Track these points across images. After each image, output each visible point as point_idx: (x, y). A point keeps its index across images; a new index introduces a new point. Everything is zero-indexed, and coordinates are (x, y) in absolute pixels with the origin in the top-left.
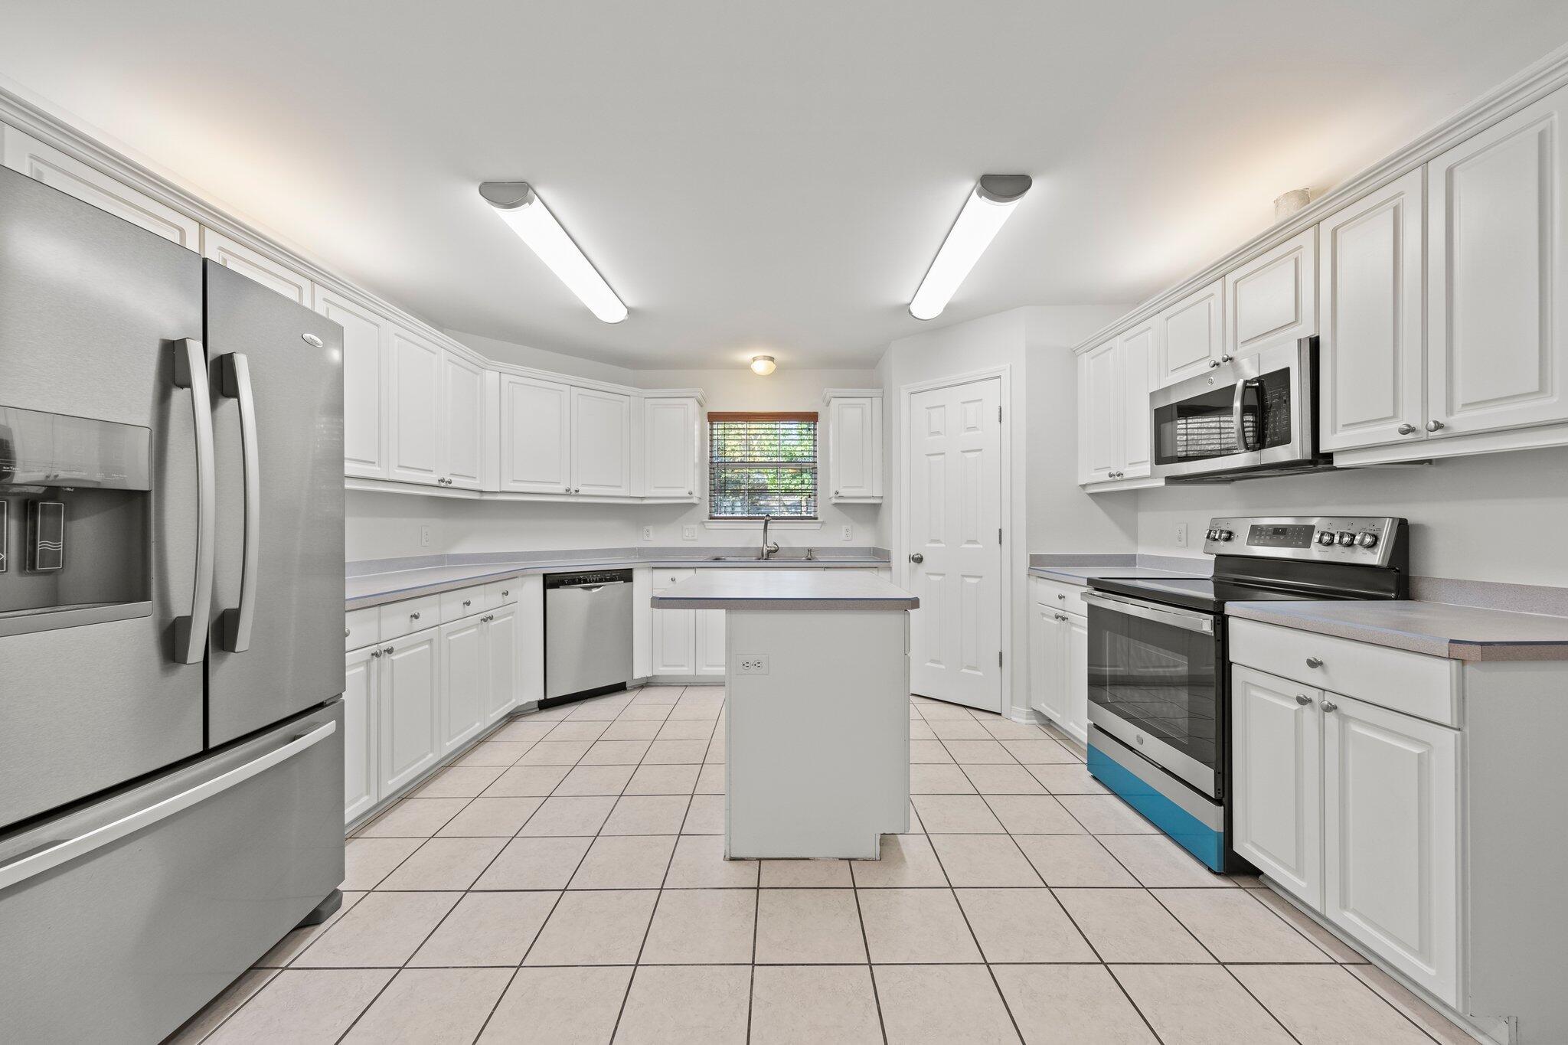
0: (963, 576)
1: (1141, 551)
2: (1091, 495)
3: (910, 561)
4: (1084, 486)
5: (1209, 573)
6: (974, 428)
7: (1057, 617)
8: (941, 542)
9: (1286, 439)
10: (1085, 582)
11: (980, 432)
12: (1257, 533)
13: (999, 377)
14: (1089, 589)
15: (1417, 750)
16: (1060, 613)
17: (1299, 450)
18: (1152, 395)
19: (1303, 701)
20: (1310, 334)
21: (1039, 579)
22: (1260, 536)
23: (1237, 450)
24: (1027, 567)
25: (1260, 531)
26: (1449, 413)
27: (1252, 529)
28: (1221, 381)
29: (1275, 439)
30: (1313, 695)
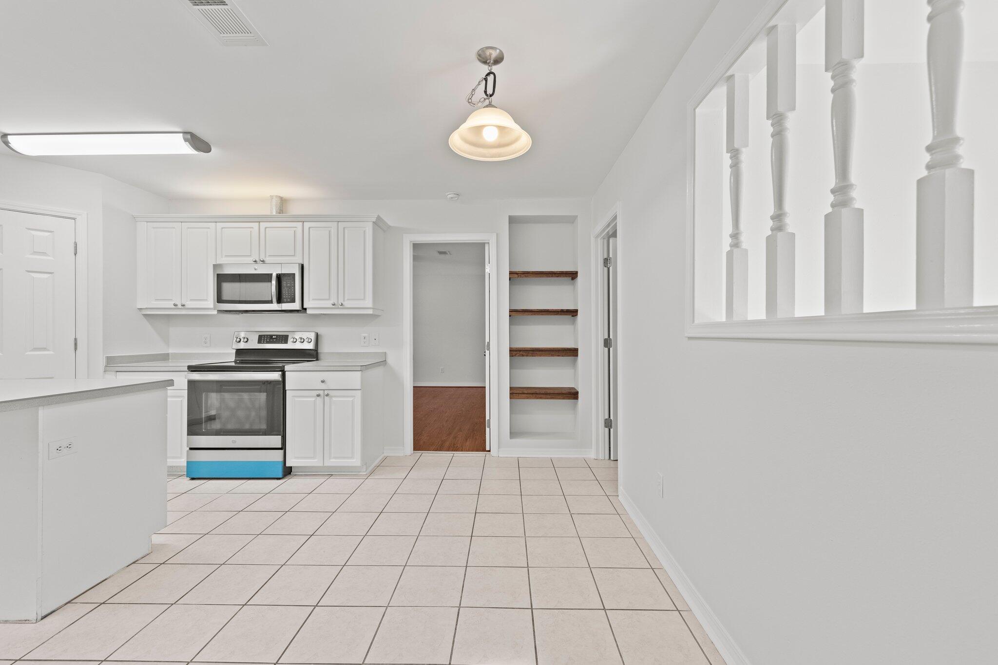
1: (171, 351)
2: (145, 315)
4: (140, 309)
6: (43, 253)
9: (293, 301)
10: (186, 369)
11: (51, 258)
12: (262, 339)
13: (74, 219)
15: (352, 399)
17: (296, 306)
18: (214, 266)
19: (318, 396)
20: (301, 262)
21: (117, 373)
22: (264, 339)
23: (271, 302)
24: (103, 365)
25: (264, 337)
26: (344, 301)
27: (260, 337)
28: (261, 270)
29: (289, 300)
30: (321, 393)
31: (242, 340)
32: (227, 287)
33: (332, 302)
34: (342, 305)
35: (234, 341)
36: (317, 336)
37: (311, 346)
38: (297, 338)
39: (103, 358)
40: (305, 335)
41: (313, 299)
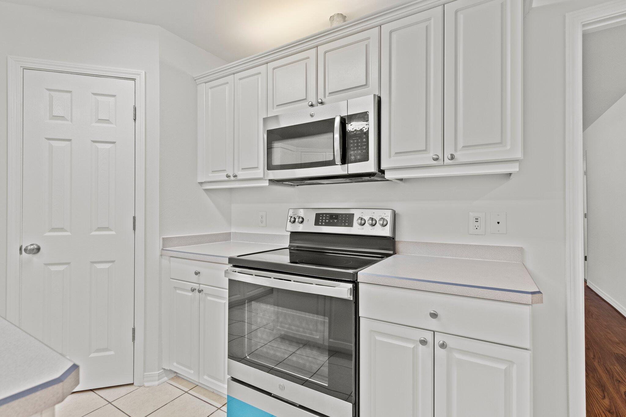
0: (93, 263)
1: (233, 230)
2: (206, 190)
3: (21, 253)
4: (201, 183)
5: (287, 244)
6: (107, 121)
7: (193, 290)
8: (66, 231)
9: (366, 158)
10: (227, 262)
11: (114, 126)
12: (320, 219)
13: (134, 80)
14: (229, 267)
15: (503, 367)
16: (196, 286)
17: (369, 166)
18: (265, 119)
19: (424, 342)
20: (377, 93)
21: (171, 258)
22: (322, 220)
23: (331, 163)
24: (160, 248)
25: (323, 217)
26: (456, 150)
27: (318, 215)
28: (321, 114)
29: (358, 157)
30: (429, 336)
31: (297, 220)
32: (279, 147)
33: (432, 155)
34: (452, 157)
35: (289, 221)
36: (395, 215)
37: (386, 232)
38: (367, 218)
39: (160, 241)
40: (377, 214)
41: (396, 153)
